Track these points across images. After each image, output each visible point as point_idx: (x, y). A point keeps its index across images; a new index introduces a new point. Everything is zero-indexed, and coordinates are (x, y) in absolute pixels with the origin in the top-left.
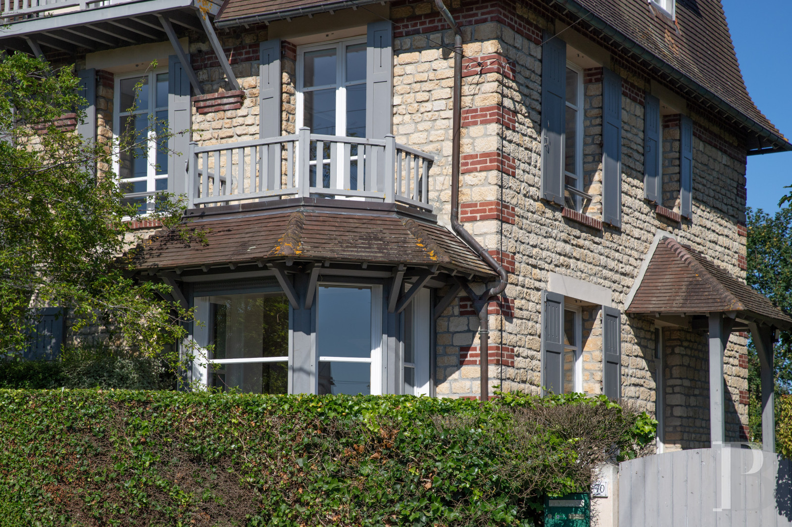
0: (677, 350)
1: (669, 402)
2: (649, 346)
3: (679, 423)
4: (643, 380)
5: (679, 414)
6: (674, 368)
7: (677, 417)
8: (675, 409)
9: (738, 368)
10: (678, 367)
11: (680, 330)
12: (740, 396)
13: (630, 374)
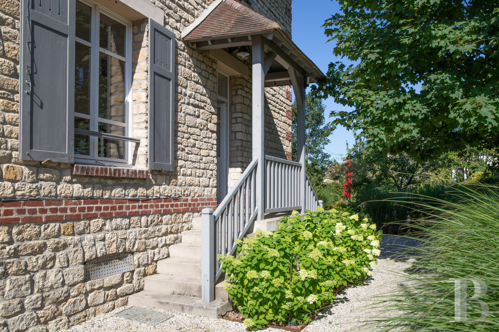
0: (239, 92)
1: (234, 129)
2: (210, 78)
3: (240, 144)
4: (205, 104)
5: (240, 138)
6: (237, 105)
7: (239, 140)
8: (237, 134)
9: (285, 118)
10: (240, 104)
11: (242, 78)
12: (287, 135)
13: (188, 94)
